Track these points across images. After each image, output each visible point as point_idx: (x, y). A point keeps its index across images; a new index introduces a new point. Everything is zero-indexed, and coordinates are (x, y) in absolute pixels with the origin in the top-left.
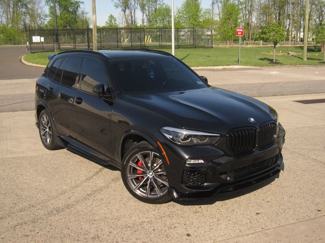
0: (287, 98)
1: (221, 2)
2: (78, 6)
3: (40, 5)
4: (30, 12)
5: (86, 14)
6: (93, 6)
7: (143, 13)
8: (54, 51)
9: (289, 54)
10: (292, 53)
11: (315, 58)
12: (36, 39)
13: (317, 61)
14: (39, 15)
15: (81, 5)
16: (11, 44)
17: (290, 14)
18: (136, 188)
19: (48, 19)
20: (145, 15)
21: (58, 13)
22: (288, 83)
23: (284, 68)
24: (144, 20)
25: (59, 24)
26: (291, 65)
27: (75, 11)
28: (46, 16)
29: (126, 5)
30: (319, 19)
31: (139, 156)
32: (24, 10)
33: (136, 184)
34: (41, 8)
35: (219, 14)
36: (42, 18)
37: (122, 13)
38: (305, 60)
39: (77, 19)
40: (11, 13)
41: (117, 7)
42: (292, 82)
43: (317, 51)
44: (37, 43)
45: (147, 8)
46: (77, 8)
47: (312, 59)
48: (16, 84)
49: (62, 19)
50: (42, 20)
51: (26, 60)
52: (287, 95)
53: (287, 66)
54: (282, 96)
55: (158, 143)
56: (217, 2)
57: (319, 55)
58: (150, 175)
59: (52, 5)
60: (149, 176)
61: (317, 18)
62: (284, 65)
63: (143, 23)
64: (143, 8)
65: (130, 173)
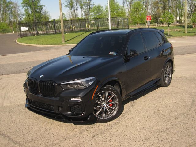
0: (191, 55)
1: (128, 1)
2: (42, 8)
3: (19, 9)
4: (13, 13)
5: (48, 12)
6: (60, 7)
7: (82, 10)
8: (34, 36)
9: (175, 30)
10: (176, 30)
11: (191, 31)
12: (24, 29)
13: (193, 34)
14: (19, 15)
15: (44, 8)
16: (3, 33)
17: (170, 7)
19: (24, 17)
20: (83, 11)
21: (30, 13)
22: (186, 46)
23: (176, 38)
24: (82, 14)
25: (31, 20)
26: (179, 36)
27: (40, 11)
28: (23, 15)
29: (71, 6)
30: (191, 9)
32: (9, 12)
34: (20, 10)
35: (128, 9)
36: (21, 16)
37: (70, 11)
38: (186, 33)
39: (42, 16)
40: (2, 14)
41: (66, 7)
42: (189, 46)
43: (190, 28)
44: (24, 31)
45: (84, 7)
46: (41, 9)
47: (190, 32)
48: (23, 56)
49: (33, 17)
50: (21, 18)
51: (19, 42)
52: (191, 53)
53: (177, 37)
54: (188, 54)
56: (126, 1)
57: (192, 30)
59: (26, 8)
61: (189, 8)
62: (175, 36)
63: (82, 16)
64: (82, 7)
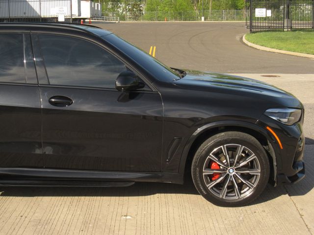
18: (238, 196)
31: (206, 172)
33: (234, 194)
55: (268, 128)
58: (232, 172)
60: (232, 174)
65: (219, 193)
